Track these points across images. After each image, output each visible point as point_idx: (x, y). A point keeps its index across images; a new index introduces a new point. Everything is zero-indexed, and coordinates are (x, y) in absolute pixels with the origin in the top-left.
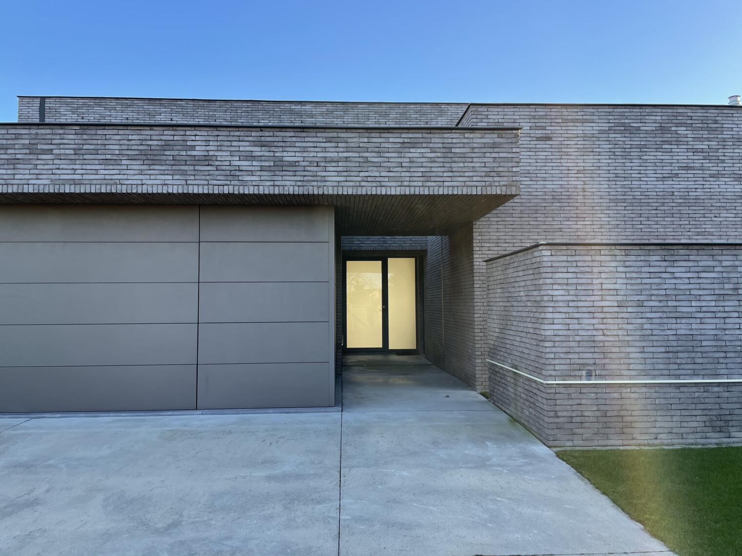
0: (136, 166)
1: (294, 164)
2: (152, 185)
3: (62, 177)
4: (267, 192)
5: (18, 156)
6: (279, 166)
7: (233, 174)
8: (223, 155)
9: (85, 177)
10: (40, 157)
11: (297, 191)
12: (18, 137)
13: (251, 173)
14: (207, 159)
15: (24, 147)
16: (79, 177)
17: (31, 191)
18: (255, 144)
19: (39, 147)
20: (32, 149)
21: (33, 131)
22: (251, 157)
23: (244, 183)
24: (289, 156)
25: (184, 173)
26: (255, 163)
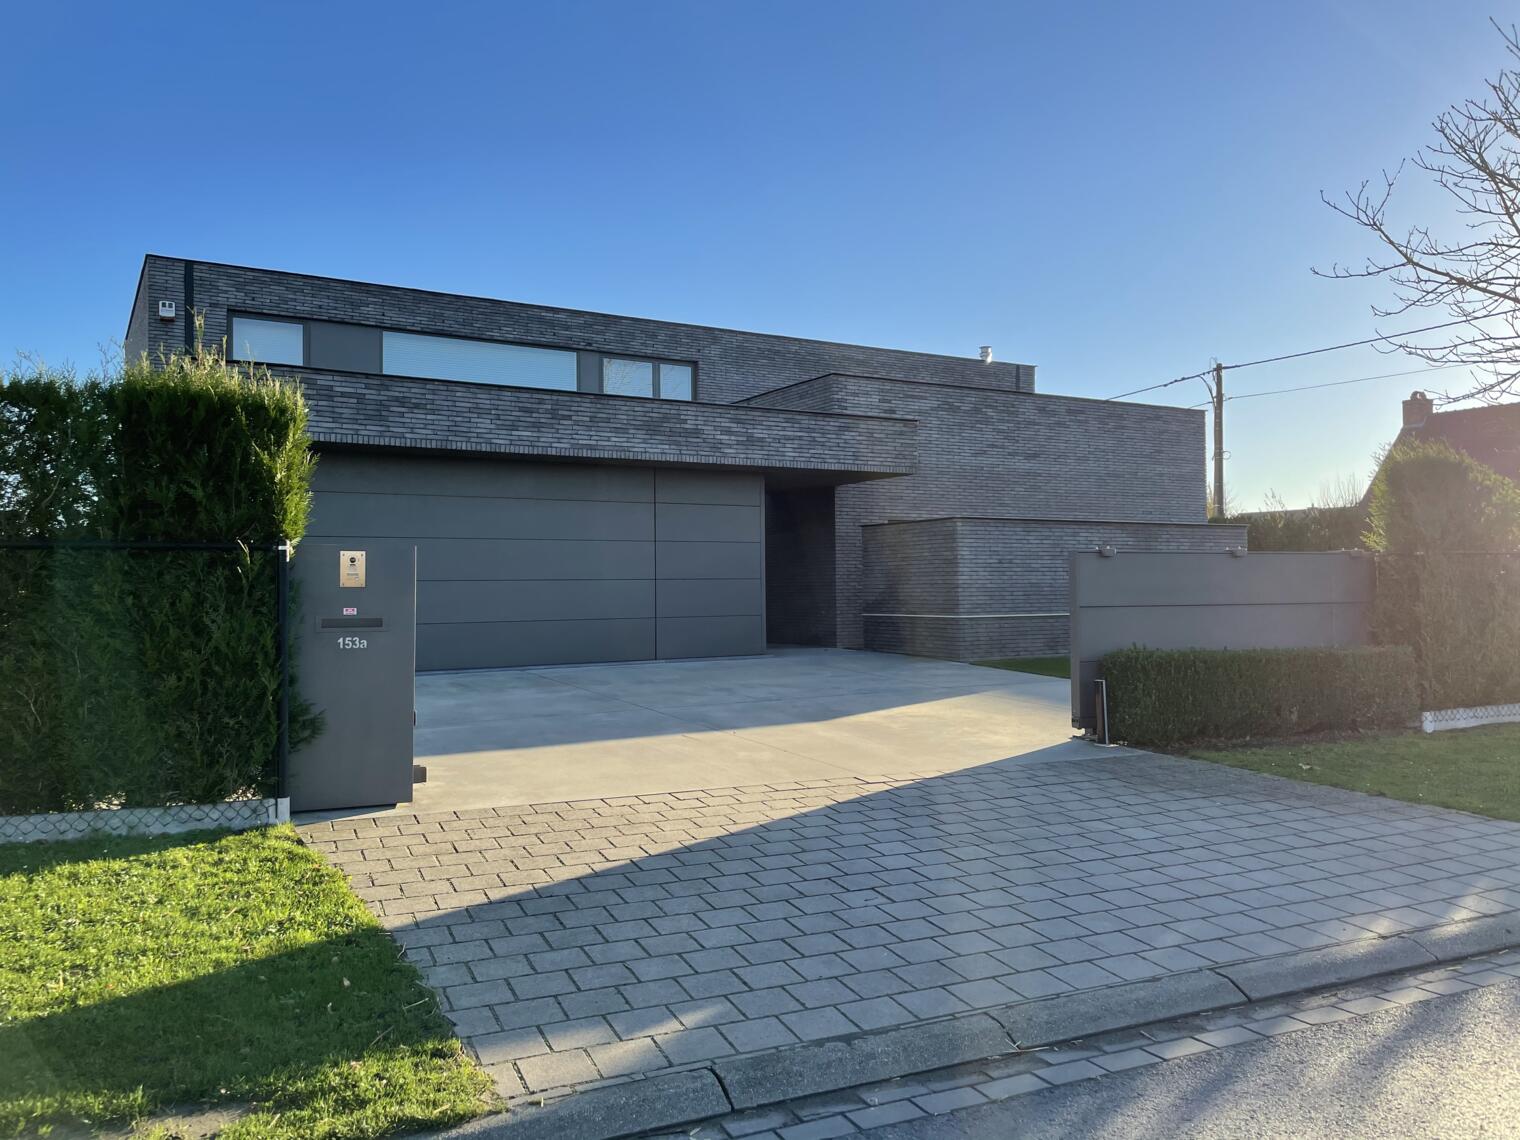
0: (641, 435)
1: (761, 440)
2: (654, 453)
3: (581, 442)
4: (741, 463)
5: (543, 420)
6: (751, 441)
7: (716, 446)
8: (708, 429)
9: (600, 443)
10: (562, 422)
11: (765, 463)
12: (541, 402)
13: (730, 446)
14: (696, 432)
15: (547, 411)
16: (594, 443)
17: (554, 453)
18: (733, 420)
19: (560, 412)
20: (554, 414)
21: (555, 398)
22: (729, 432)
23: (725, 455)
24: (758, 433)
25: (678, 444)
26: (733, 438)
